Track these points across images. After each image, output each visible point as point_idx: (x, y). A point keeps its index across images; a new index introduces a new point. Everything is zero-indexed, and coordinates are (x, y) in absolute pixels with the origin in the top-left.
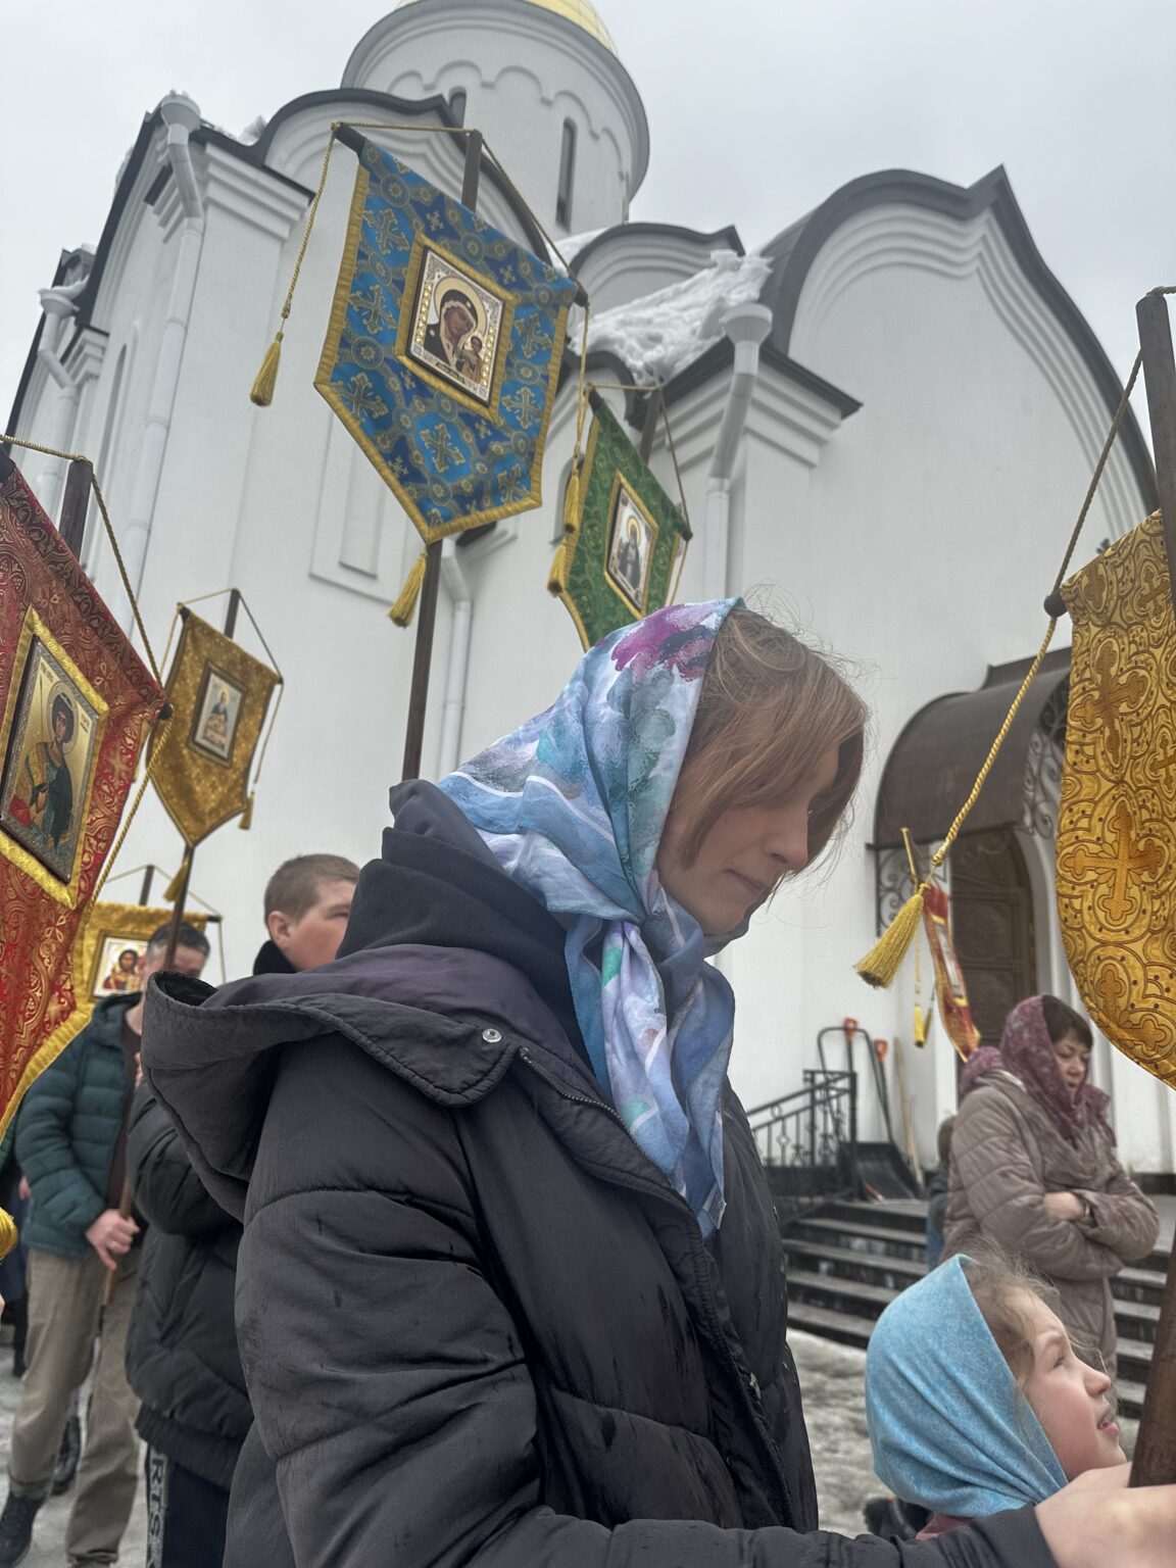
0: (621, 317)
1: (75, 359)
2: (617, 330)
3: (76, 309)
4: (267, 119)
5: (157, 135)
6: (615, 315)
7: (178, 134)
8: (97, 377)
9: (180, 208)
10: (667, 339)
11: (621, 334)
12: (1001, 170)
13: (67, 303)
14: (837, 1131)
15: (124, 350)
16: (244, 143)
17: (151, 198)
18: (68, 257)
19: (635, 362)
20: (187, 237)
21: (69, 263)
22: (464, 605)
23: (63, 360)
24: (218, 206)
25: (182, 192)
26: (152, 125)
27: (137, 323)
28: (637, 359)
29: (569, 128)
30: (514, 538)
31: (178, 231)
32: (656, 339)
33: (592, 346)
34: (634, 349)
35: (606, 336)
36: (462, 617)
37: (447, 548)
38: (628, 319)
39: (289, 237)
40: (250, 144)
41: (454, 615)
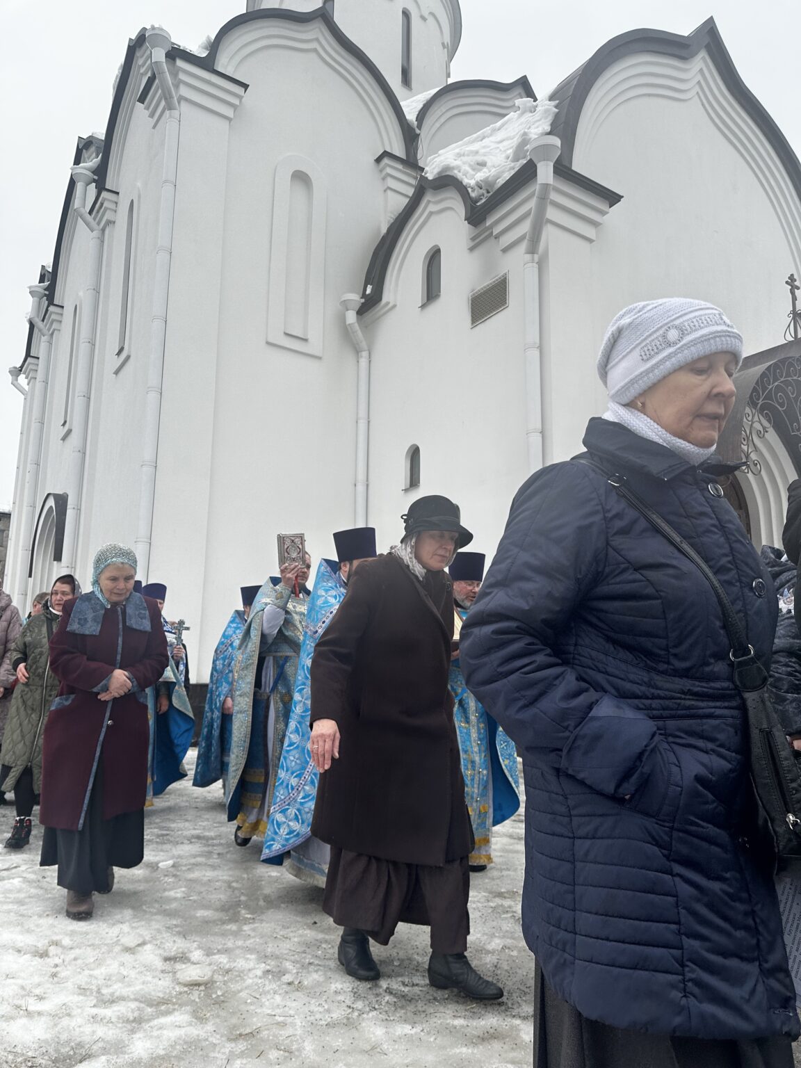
0: (457, 151)
1: (98, 212)
2: (455, 160)
3: (96, 177)
4: (213, 37)
5: (138, 54)
6: (454, 149)
7: (159, 55)
8: (114, 222)
9: (163, 103)
10: (489, 164)
11: (458, 163)
12: (711, 20)
13: (89, 174)
15: (132, 201)
16: (199, 55)
17: (142, 99)
18: (84, 142)
19: (469, 181)
20: (169, 123)
21: (84, 146)
22: (365, 354)
23: (90, 213)
24: (187, 100)
25: (163, 93)
26: (137, 45)
27: (139, 184)
28: (471, 179)
29: (406, 14)
30: (395, 306)
31: (163, 118)
32: (483, 164)
33: (439, 173)
34: (468, 173)
35: (448, 165)
36: (363, 362)
37: (351, 317)
38: (462, 152)
39: (234, 117)
40: (204, 55)
41: (358, 362)
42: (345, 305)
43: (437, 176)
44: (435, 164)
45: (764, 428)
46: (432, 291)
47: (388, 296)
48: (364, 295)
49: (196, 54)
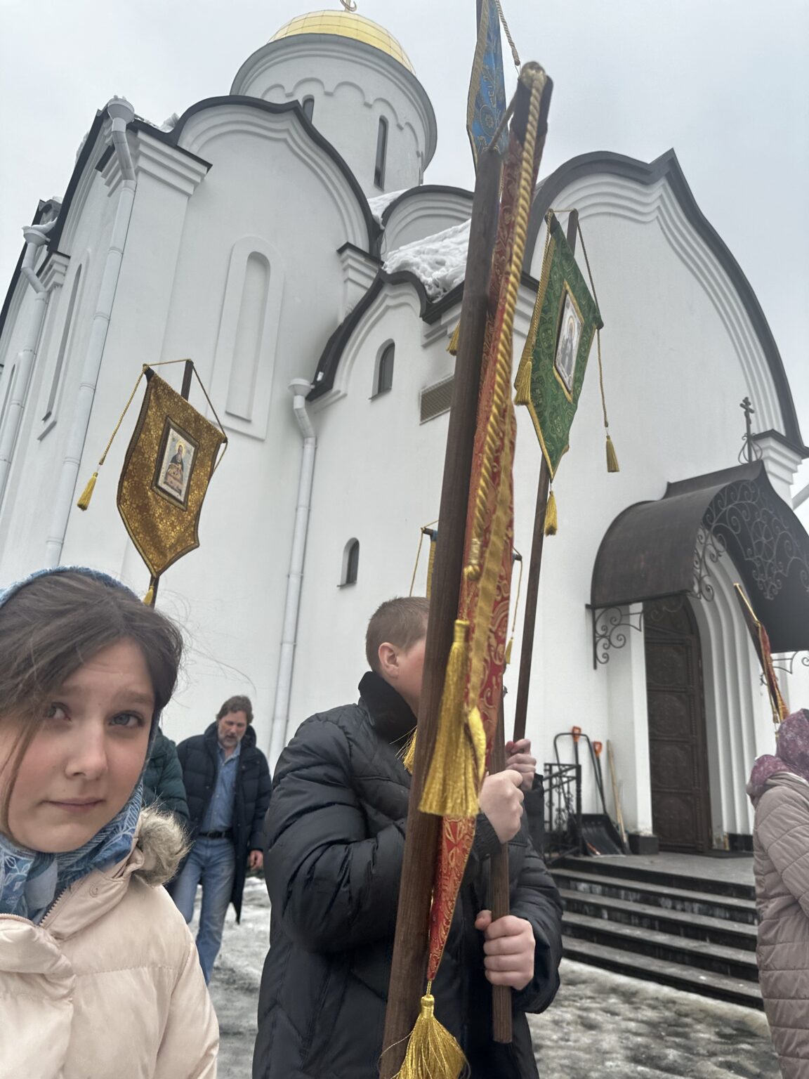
0: (417, 248)
1: (46, 274)
2: (415, 257)
3: (48, 240)
4: (180, 115)
5: (105, 125)
6: (413, 247)
7: (119, 125)
8: (62, 286)
9: (120, 173)
10: (448, 263)
11: (417, 260)
12: (672, 152)
13: (42, 236)
14: (568, 807)
15: (80, 266)
16: (163, 131)
17: (100, 167)
18: (43, 205)
19: (427, 278)
20: (125, 194)
21: (44, 210)
22: (311, 440)
23: (38, 274)
24: (145, 172)
25: (120, 162)
26: (102, 119)
27: (89, 250)
28: (429, 277)
29: (383, 122)
30: (345, 395)
31: (119, 188)
32: (442, 263)
33: (399, 268)
34: (426, 270)
35: (407, 261)
36: (309, 449)
37: (299, 402)
38: (422, 250)
39: (194, 194)
40: (168, 131)
41: (303, 447)
42: (294, 390)
43: (396, 271)
44: (395, 259)
45: (718, 552)
46: (383, 384)
47: (339, 385)
48: (315, 382)
49: (160, 129)
